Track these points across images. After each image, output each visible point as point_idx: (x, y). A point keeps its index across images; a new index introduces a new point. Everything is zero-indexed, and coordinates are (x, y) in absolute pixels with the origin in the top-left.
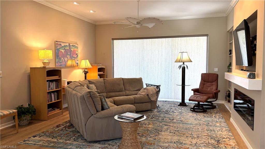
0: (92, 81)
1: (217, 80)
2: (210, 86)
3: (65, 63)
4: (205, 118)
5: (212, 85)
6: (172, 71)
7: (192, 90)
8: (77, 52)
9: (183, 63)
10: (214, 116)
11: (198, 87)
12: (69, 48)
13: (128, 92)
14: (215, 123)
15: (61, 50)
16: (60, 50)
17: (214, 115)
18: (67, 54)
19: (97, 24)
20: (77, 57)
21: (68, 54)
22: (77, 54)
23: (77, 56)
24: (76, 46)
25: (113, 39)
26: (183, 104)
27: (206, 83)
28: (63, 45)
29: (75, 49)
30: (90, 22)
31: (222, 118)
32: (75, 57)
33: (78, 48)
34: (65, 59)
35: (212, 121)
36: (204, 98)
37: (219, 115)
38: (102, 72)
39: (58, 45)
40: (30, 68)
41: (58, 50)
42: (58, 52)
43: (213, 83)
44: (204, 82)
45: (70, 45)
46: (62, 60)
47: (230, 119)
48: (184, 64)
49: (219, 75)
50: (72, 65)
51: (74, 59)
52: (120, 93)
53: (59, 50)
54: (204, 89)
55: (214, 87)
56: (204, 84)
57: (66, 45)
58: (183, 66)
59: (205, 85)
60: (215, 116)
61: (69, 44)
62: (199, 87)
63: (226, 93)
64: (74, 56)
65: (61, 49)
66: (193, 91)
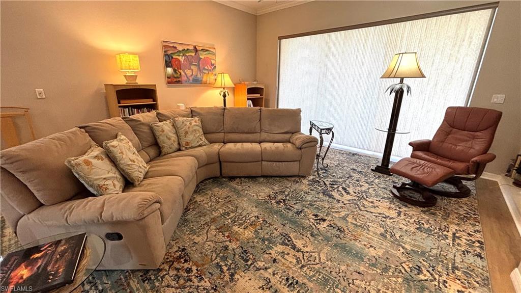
0: (199, 111)
1: (492, 128)
2: (467, 141)
3: (187, 78)
4: (419, 233)
5: (474, 138)
6: (378, 98)
7: (410, 144)
8: (213, 62)
9: (400, 79)
10: (450, 235)
11: (431, 139)
12: (195, 54)
13: (264, 136)
14: (444, 278)
15: (177, 57)
16: (174, 57)
17: (453, 228)
18: (191, 64)
19: (259, 13)
20: (213, 69)
21: (193, 63)
22: (212, 65)
23: (213, 67)
24: (210, 51)
25: (281, 38)
26: (384, 168)
27: (454, 129)
28: (180, 48)
29: (210, 56)
30: (246, 11)
31: (478, 250)
32: (210, 68)
33: (215, 54)
34: (187, 73)
35: (436, 257)
36: (434, 173)
37: (470, 229)
38: (259, 95)
39: (169, 49)
40: (105, 85)
41: (169, 57)
42: (169, 59)
43: (478, 134)
44: (451, 129)
45: (196, 49)
46: (181, 73)
47: (512, 271)
48: (402, 82)
49: (503, 114)
50: (208, 82)
51: (207, 72)
52: (251, 136)
53: (172, 58)
54: (445, 145)
55: (478, 146)
56: (449, 134)
57: (188, 49)
58: (398, 87)
59: (450, 136)
60: (454, 234)
61: (195, 47)
62: (433, 139)
63: (513, 160)
64: (206, 68)
65: (176, 54)
66: (411, 148)
